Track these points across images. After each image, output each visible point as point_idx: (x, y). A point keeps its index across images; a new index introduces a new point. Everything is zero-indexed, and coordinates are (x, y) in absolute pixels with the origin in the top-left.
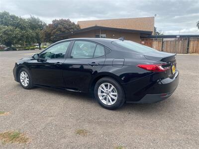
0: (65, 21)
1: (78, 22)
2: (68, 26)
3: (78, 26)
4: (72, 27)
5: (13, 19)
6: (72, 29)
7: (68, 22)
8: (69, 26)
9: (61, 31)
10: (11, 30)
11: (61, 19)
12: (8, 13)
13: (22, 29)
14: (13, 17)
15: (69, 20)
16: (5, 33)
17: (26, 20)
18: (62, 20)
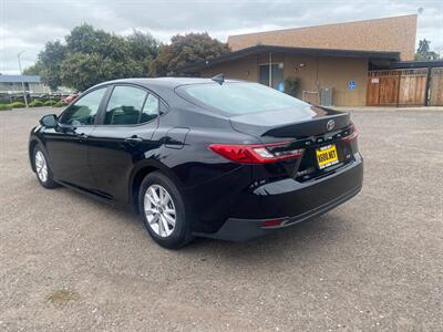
0: (198, 37)
1: (230, 37)
2: (202, 49)
3: (226, 46)
4: (212, 50)
5: (100, 38)
6: (211, 53)
7: (204, 38)
8: (206, 48)
9: (188, 60)
10: (95, 63)
11: (189, 33)
12: (91, 28)
13: (116, 58)
14: (101, 35)
15: (206, 34)
16: (84, 68)
17: (126, 40)
18: (192, 35)
